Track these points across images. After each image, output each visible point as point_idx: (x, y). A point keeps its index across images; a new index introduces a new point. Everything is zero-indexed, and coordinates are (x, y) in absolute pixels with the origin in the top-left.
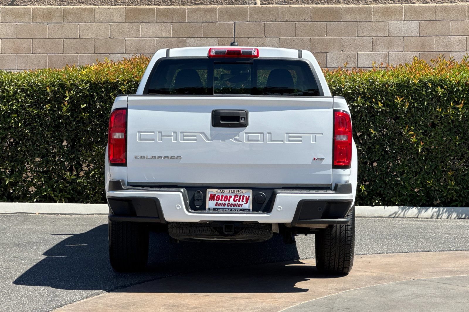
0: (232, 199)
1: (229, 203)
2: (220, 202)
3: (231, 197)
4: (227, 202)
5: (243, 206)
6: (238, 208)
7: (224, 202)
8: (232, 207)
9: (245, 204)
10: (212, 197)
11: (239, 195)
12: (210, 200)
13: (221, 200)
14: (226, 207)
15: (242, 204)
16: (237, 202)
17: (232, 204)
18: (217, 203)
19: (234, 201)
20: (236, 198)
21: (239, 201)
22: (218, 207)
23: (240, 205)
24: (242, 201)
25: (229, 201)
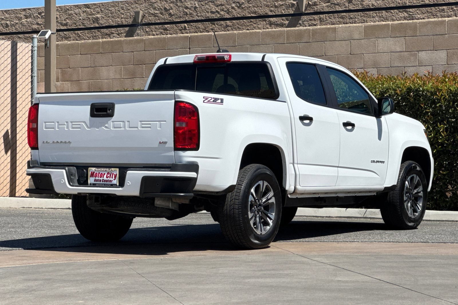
0: (105, 176)
1: (103, 179)
2: (97, 178)
3: (104, 174)
4: (102, 179)
5: (112, 181)
6: (109, 183)
7: (100, 178)
8: (106, 183)
9: (114, 180)
10: (92, 175)
11: (110, 172)
12: (91, 177)
13: (98, 177)
14: (101, 182)
15: (112, 180)
16: (109, 179)
17: (105, 180)
18: (95, 179)
19: (107, 177)
20: (108, 175)
21: (110, 178)
22: (96, 182)
23: (110, 180)
24: (112, 178)
25: (103, 177)
